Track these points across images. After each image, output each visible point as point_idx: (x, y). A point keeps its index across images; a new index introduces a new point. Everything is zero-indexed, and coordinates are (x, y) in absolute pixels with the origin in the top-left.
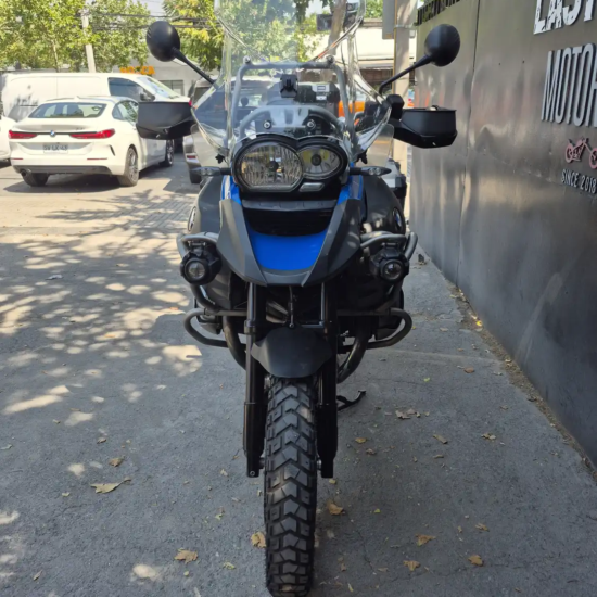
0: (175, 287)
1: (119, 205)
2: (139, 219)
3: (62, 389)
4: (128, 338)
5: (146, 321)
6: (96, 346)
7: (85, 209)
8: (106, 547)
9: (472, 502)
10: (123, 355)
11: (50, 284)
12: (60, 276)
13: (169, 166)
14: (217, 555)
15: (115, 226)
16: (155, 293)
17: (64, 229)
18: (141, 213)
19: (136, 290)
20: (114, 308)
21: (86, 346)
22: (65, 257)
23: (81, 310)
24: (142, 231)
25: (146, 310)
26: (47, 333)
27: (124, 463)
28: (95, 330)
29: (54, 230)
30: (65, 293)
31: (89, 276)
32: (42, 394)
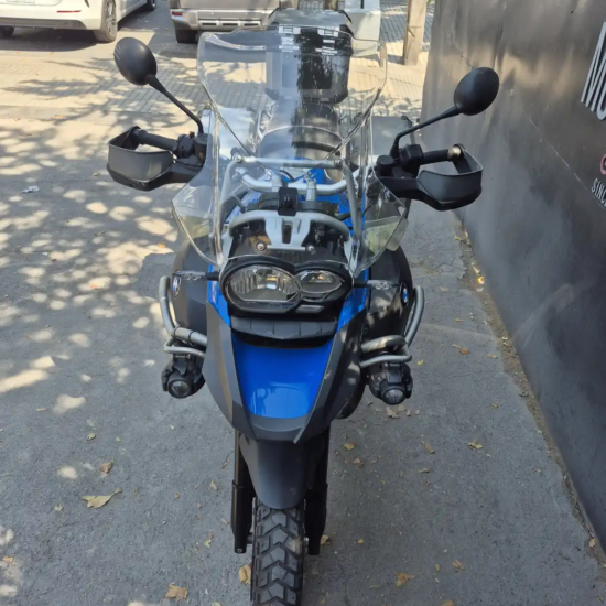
0: (161, 210)
1: (96, 72)
2: (119, 97)
3: (46, 362)
4: (114, 288)
5: (131, 263)
6: (80, 299)
7: (59, 79)
8: (101, 579)
9: (452, 532)
10: (109, 313)
11: (25, 200)
12: (36, 188)
13: (152, 9)
14: (206, 592)
15: (93, 108)
16: (139, 219)
17: (38, 111)
18: (121, 88)
19: (119, 213)
20: (97, 241)
21: (69, 300)
22: (40, 156)
23: (62, 242)
24: (124, 117)
25: (130, 246)
26: (27, 276)
27: (115, 468)
28: (78, 274)
29: (25, 112)
30: (43, 214)
31: (68, 189)
32: (28, 368)
